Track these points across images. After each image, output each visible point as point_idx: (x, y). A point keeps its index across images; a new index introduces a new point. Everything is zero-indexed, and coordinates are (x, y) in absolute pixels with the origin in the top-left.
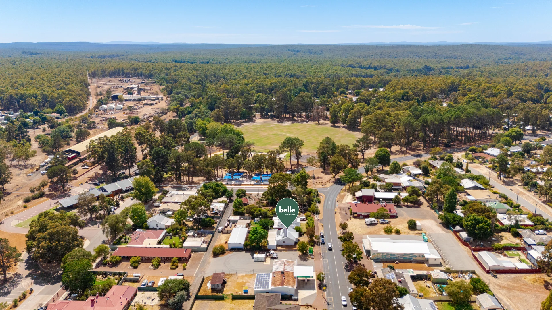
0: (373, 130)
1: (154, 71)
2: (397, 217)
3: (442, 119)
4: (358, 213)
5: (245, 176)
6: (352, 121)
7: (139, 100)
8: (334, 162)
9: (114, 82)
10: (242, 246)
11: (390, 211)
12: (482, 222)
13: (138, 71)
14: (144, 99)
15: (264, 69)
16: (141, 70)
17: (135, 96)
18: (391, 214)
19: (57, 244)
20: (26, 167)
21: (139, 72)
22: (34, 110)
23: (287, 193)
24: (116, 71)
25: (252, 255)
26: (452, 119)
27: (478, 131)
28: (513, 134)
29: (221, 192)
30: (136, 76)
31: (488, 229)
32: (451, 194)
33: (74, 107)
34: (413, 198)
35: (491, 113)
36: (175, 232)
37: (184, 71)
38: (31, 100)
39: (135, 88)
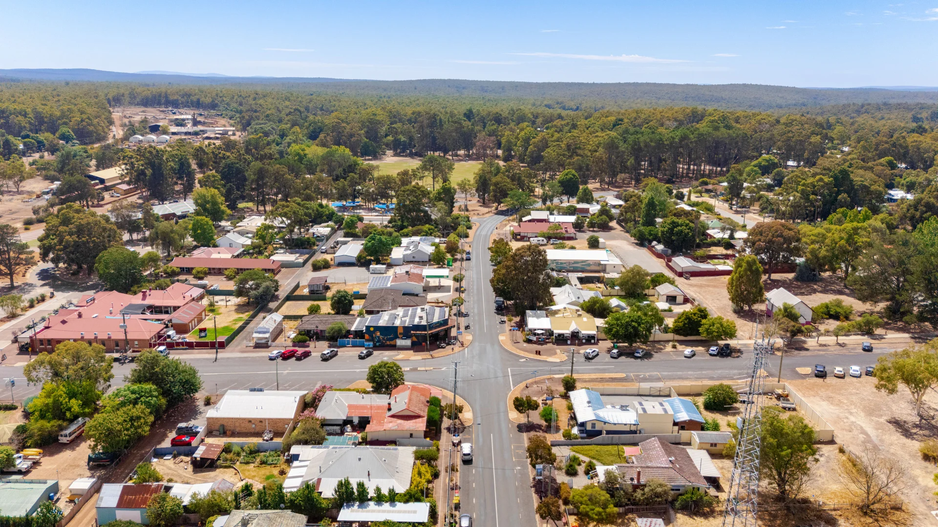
0: (562, 160)
1: (220, 99)
2: (576, 239)
3: (661, 140)
4: (522, 234)
5: (363, 209)
6: (535, 155)
7: (196, 134)
8: (496, 184)
9: (152, 112)
10: (354, 260)
11: (567, 231)
12: (682, 225)
13: (192, 97)
14: (204, 132)
15: (404, 104)
16: (197, 97)
17: (189, 128)
18: (568, 235)
19: (87, 239)
20: (19, 193)
21: (195, 100)
22: (22, 134)
23: (424, 216)
24: (154, 97)
25: (368, 269)
26: (677, 140)
27: (719, 169)
28: (763, 163)
29: (326, 215)
30: (189, 107)
31: (688, 233)
32: (649, 202)
33: (87, 133)
34: (601, 219)
35: (734, 135)
36: (257, 250)
37: (270, 100)
38: (18, 118)
39: (188, 119)
